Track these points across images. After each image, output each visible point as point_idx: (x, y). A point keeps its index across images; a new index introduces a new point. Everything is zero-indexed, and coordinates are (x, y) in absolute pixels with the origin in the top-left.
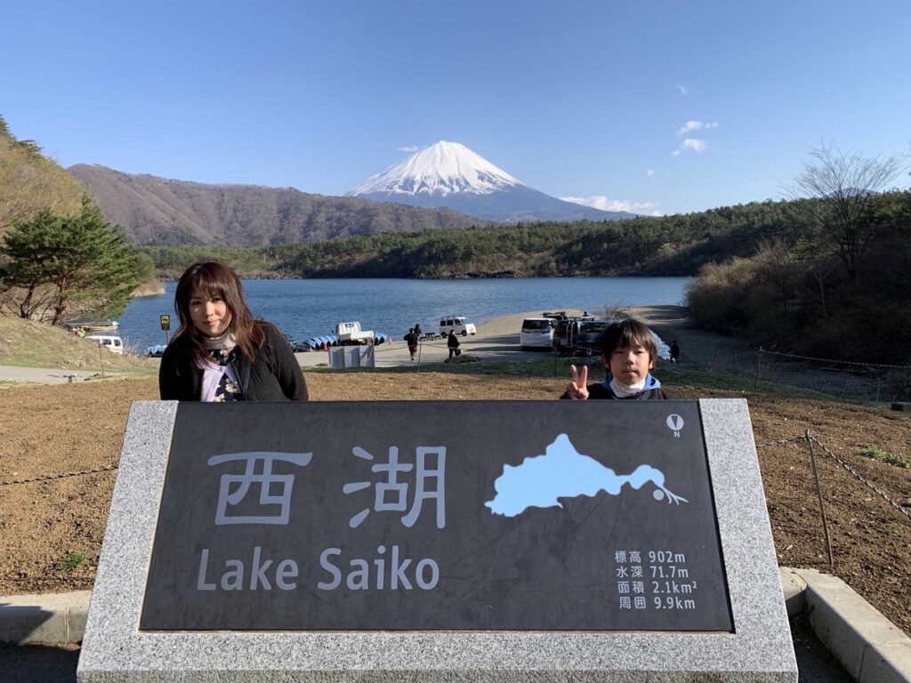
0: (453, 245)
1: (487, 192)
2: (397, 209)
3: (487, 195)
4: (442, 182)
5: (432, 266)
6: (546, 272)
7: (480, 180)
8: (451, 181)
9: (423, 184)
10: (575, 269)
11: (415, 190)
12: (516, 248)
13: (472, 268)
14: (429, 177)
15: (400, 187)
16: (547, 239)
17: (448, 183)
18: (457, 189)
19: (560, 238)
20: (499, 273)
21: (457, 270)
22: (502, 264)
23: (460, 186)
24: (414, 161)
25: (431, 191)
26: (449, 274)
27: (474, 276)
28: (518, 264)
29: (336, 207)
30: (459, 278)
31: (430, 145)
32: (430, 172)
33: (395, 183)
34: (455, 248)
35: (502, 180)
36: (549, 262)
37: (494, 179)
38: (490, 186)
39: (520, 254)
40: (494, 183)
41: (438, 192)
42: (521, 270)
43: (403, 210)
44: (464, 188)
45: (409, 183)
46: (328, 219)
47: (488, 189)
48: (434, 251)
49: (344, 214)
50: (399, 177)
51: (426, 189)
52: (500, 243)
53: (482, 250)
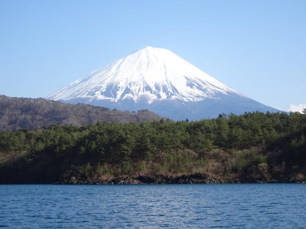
0: (121, 136)
1: (196, 99)
2: (89, 112)
3: (196, 103)
4: (148, 88)
5: (89, 166)
6: (254, 176)
7: (189, 87)
8: (157, 87)
9: (127, 91)
10: (297, 171)
11: (119, 96)
12: (210, 143)
13: (145, 169)
14: (134, 83)
15: (102, 94)
16: (255, 131)
17: (154, 89)
18: (164, 96)
19: (274, 131)
20: (184, 177)
21: (123, 172)
22: (190, 163)
23: (167, 93)
24: (119, 67)
25: (135, 98)
26: (112, 178)
27: (146, 181)
28: (213, 164)
29: (21, 109)
30: (124, 184)
31: (137, 51)
32: (135, 78)
33: (97, 89)
34: (122, 140)
35: (212, 88)
36: (258, 162)
37: (205, 87)
38: (200, 93)
39: (216, 151)
40: (204, 91)
41: (143, 99)
42: (216, 172)
43: (97, 113)
44: (172, 94)
45: (111, 90)
46: (11, 123)
47: (198, 96)
48: (94, 146)
49: (29, 117)
50: (102, 82)
51: (130, 95)
52: (188, 136)
53: (161, 145)
